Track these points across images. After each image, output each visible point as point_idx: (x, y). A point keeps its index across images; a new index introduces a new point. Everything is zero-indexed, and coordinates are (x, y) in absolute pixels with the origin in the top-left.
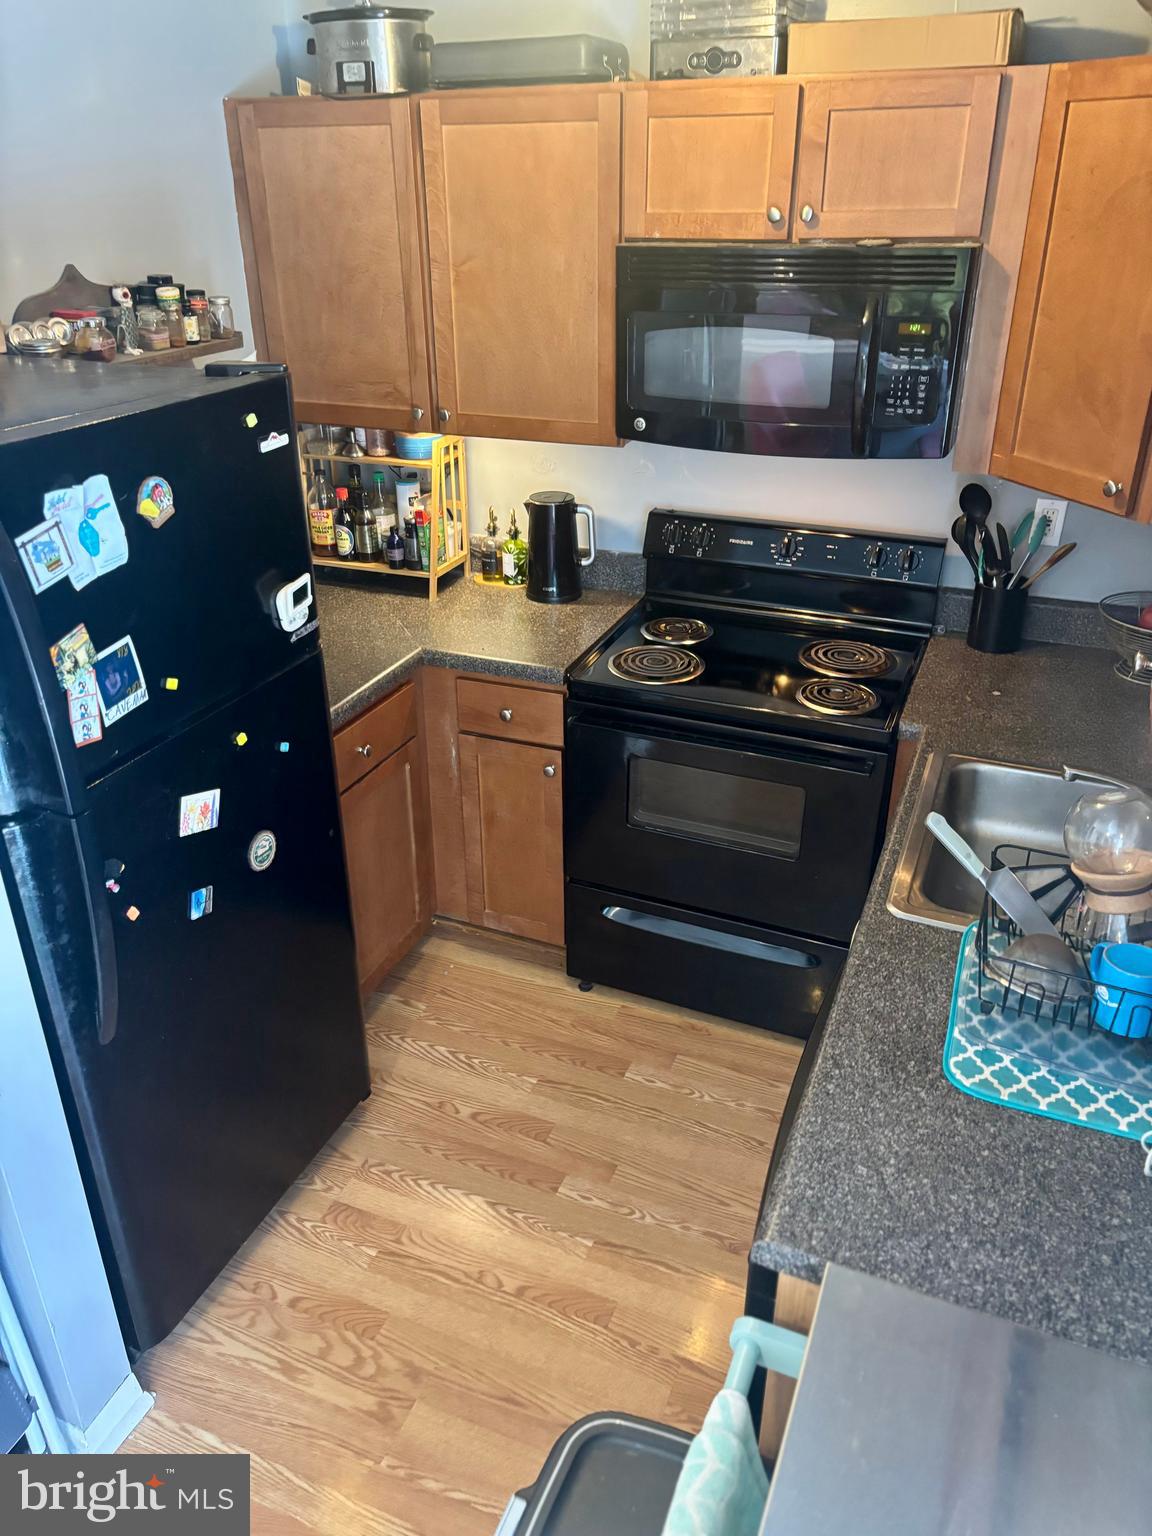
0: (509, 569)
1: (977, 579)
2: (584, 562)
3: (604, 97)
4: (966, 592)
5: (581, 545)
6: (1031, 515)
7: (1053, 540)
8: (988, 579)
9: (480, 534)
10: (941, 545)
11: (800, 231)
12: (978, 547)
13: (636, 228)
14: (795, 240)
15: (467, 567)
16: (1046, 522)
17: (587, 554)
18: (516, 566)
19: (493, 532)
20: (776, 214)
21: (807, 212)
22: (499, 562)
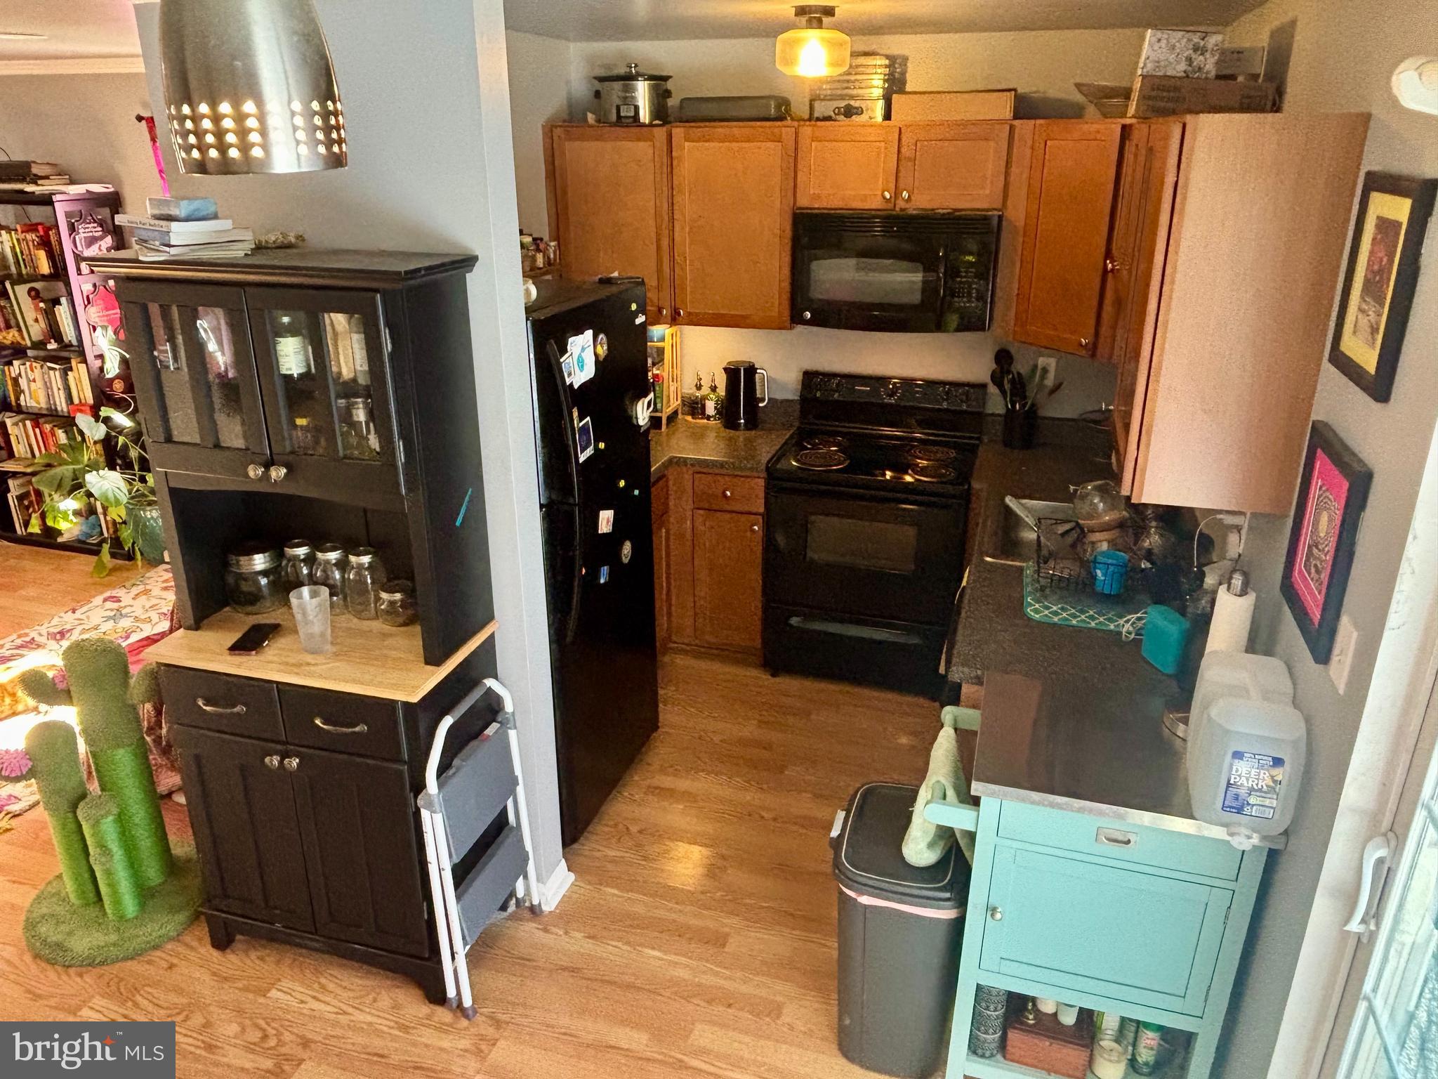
0: (710, 408)
1: (1007, 406)
2: (761, 405)
3: (786, 130)
4: (999, 415)
5: (758, 395)
6: (1036, 366)
7: (1050, 381)
8: (1013, 406)
9: (689, 389)
10: (983, 386)
11: (901, 204)
12: (1007, 386)
13: (803, 201)
14: (897, 209)
15: (680, 411)
16: (1045, 371)
17: (763, 400)
18: (715, 408)
19: (699, 387)
20: (887, 195)
21: (905, 194)
22: (704, 407)
